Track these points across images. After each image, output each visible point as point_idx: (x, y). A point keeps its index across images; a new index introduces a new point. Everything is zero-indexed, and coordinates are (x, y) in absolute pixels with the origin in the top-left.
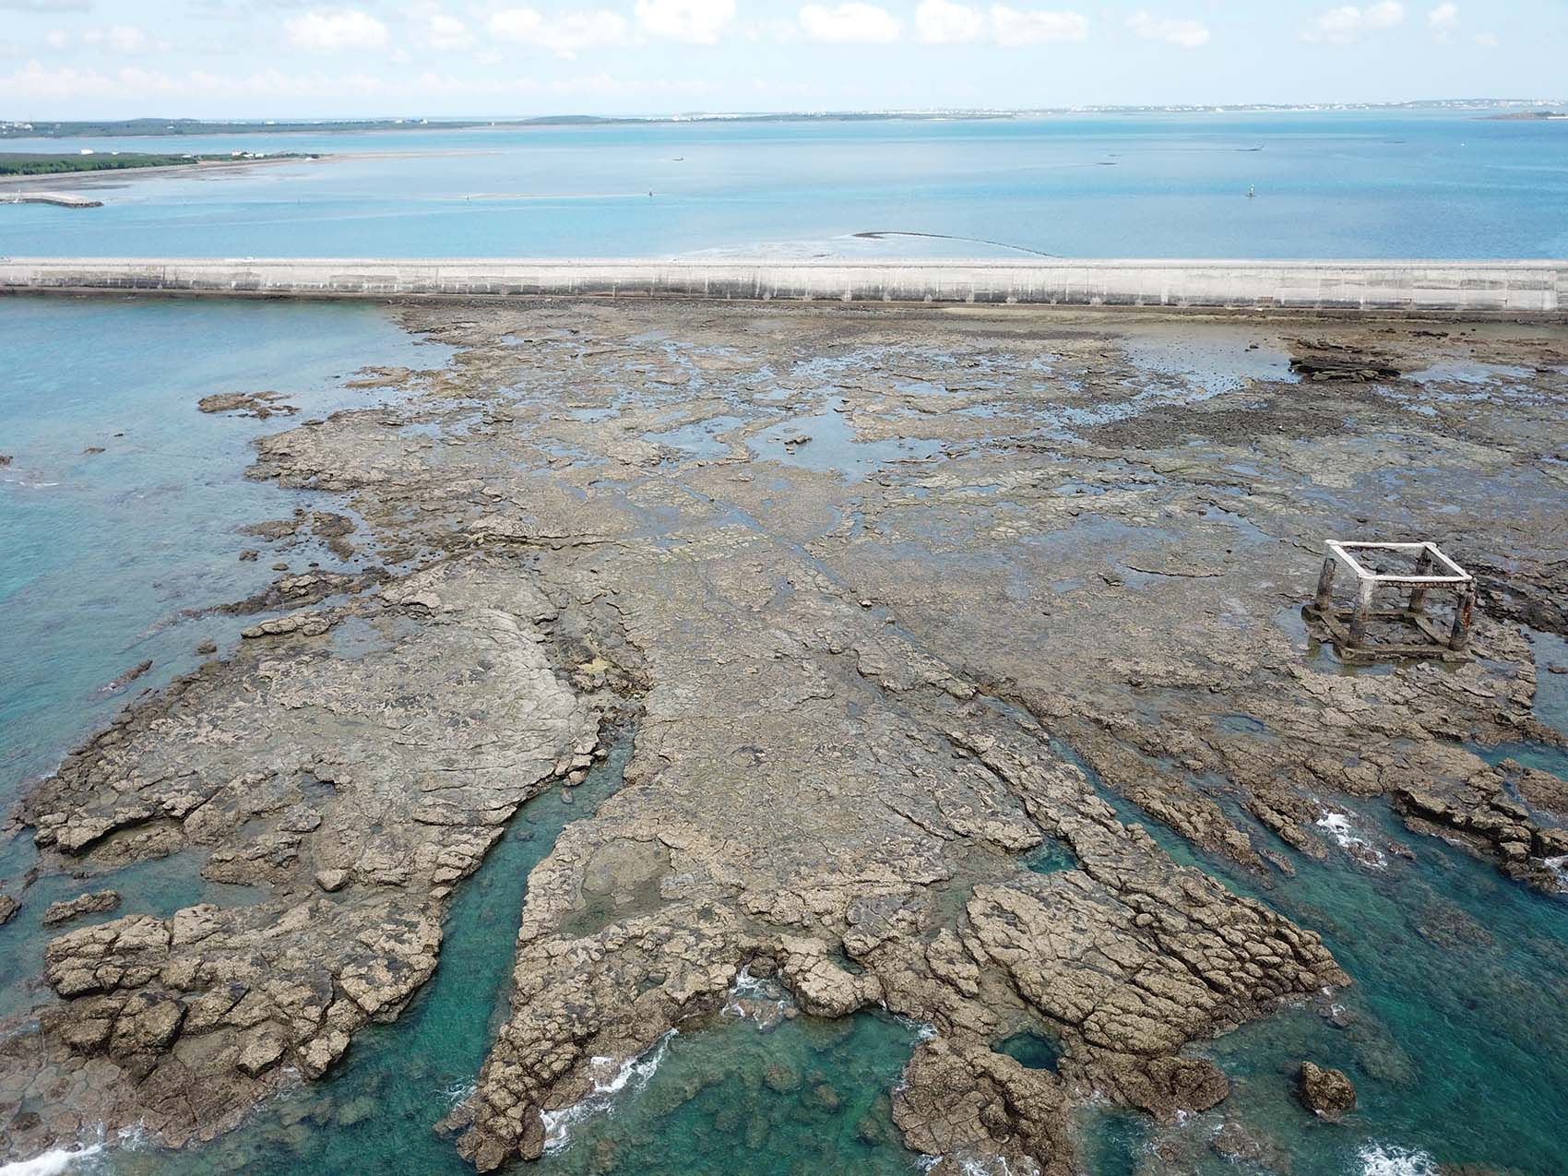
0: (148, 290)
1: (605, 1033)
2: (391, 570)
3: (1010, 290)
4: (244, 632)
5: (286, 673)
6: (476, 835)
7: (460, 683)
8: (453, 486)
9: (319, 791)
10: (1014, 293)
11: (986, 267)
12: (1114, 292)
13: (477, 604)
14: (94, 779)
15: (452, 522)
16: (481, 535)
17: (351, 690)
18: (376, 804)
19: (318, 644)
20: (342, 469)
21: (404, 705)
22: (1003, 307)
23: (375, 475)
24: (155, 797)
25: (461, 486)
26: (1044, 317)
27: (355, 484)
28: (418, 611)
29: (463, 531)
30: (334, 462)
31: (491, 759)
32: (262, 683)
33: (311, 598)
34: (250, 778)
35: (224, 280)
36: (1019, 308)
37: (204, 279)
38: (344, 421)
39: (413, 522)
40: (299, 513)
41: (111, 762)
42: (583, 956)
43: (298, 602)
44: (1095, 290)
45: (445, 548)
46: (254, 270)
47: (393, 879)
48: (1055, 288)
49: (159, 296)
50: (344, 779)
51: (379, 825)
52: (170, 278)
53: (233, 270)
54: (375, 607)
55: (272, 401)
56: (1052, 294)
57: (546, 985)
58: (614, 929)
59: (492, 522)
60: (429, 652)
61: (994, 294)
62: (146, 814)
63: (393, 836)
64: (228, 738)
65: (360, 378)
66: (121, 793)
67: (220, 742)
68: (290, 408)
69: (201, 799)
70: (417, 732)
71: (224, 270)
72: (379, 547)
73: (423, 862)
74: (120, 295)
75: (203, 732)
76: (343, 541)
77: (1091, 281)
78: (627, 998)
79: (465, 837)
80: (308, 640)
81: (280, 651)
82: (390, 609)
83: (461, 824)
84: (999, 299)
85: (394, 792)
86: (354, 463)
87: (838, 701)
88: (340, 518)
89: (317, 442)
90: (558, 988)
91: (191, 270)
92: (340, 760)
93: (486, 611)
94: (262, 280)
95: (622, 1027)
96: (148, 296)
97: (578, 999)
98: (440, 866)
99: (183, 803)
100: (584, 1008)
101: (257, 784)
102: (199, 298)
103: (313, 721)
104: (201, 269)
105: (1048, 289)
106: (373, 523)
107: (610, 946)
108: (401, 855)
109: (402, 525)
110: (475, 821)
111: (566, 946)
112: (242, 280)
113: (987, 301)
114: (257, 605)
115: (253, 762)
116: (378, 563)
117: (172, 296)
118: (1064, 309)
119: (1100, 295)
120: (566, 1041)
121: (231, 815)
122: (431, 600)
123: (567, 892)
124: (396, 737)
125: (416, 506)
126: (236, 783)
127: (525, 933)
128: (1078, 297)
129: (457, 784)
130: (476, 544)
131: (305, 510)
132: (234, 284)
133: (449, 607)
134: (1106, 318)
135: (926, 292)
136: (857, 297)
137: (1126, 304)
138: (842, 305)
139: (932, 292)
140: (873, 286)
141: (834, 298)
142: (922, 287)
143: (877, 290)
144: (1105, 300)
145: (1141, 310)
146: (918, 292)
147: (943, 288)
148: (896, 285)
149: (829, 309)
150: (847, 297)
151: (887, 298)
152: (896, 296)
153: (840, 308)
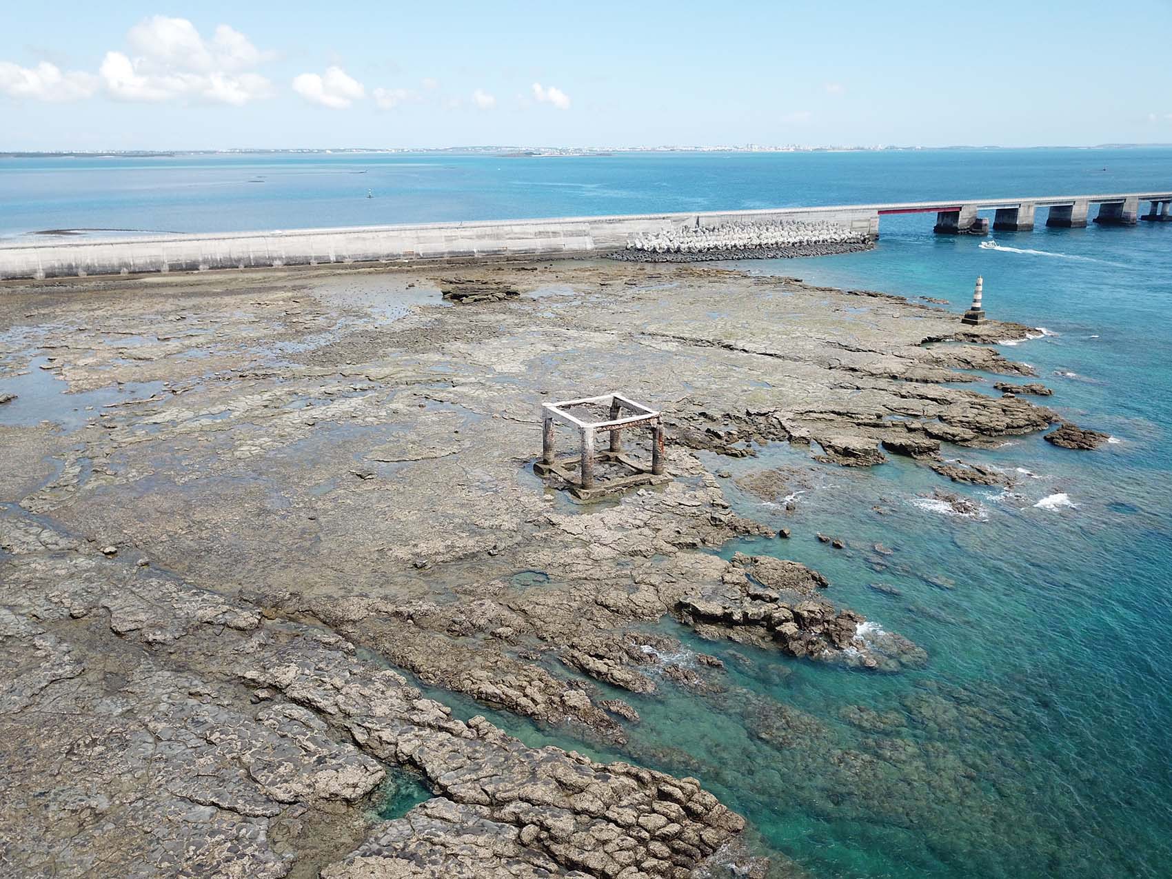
3: (201, 259)
10: (205, 262)
12: (292, 255)
22: (198, 274)
26: (236, 279)
36: (212, 273)
44: (275, 255)
48: (241, 255)
56: (239, 260)
61: (187, 264)
77: (271, 248)
84: (192, 267)
87: (91, 677)
105: (235, 256)
113: (181, 270)
118: (252, 272)
119: (280, 258)
128: (262, 261)
134: (289, 276)
135: (120, 266)
136: (50, 275)
137: (302, 264)
138: (36, 283)
139: (127, 265)
140: (65, 263)
141: (26, 277)
142: (115, 262)
143: (70, 267)
144: (285, 262)
145: (316, 269)
146: (113, 266)
147: (137, 262)
148: (89, 261)
149: (22, 287)
150: (40, 275)
151: (82, 274)
152: (91, 271)
153: (34, 286)
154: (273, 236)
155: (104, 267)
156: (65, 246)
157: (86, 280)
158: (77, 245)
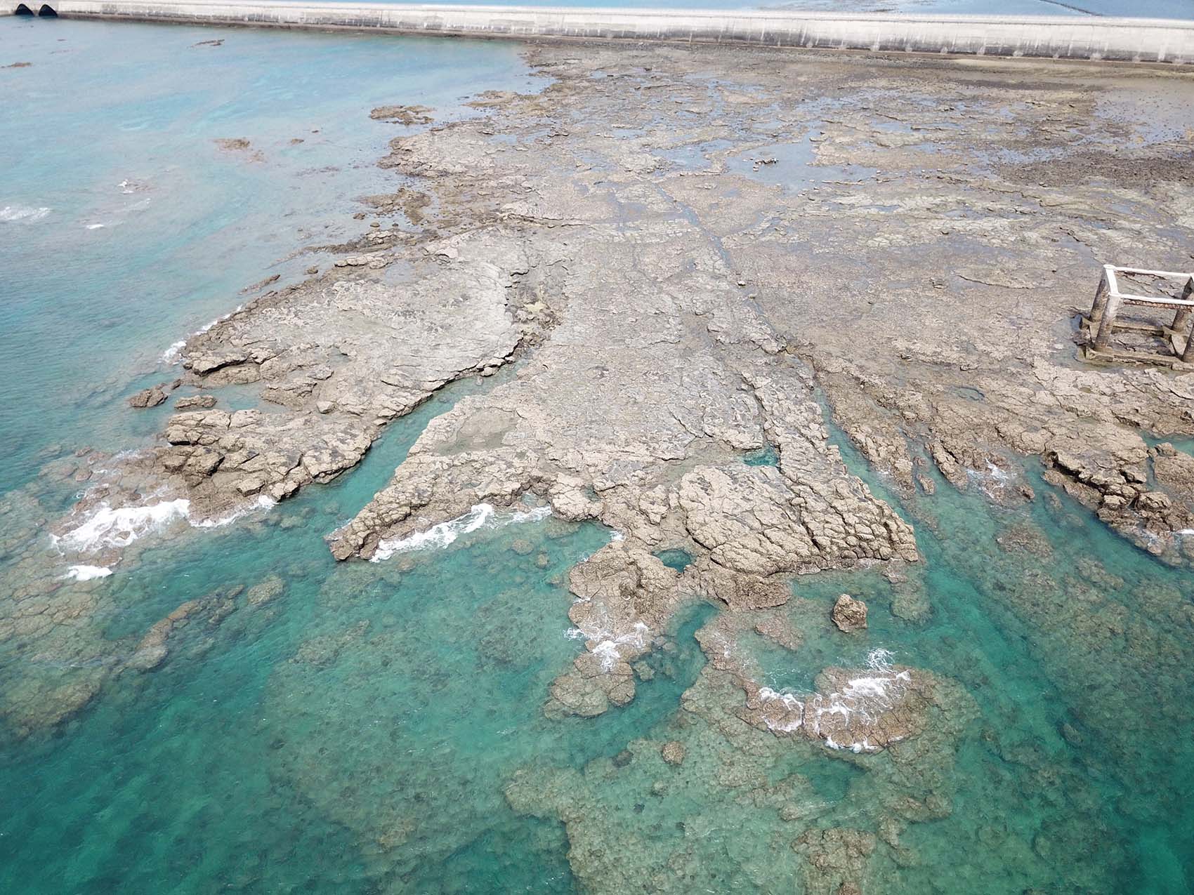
0: (371, 28)
1: (431, 506)
2: (440, 232)
3: (1019, 44)
4: (336, 263)
5: (348, 289)
6: (412, 394)
7: (444, 306)
8: (504, 180)
9: (338, 358)
10: (1022, 48)
11: (1001, 23)
12: (1115, 48)
13: (479, 259)
14: (224, 337)
15: (493, 204)
16: (507, 214)
17: (380, 304)
18: (364, 370)
19: (375, 274)
20: (439, 162)
21: (405, 315)
22: (1009, 60)
23: (458, 169)
24: (249, 350)
25: (508, 181)
26: (1044, 70)
27: (444, 174)
28: (443, 259)
29: (497, 210)
30: (435, 157)
31: (443, 352)
32: (332, 294)
33: (385, 246)
34: (302, 346)
35: (419, 22)
36: (1023, 61)
37: (407, 20)
38: (456, 129)
39: (469, 202)
40: (401, 191)
41: (235, 329)
42: (438, 465)
43: (376, 247)
44: (1096, 47)
45: (481, 221)
46: (439, 14)
47: (356, 411)
48: (1060, 44)
49: (378, 32)
50: (353, 353)
51: (361, 381)
52: (385, 19)
53: (426, 14)
54: (420, 255)
55: (417, 113)
56: (1056, 49)
57: (411, 476)
58: (464, 455)
59: (516, 206)
60: (436, 285)
61: (1004, 48)
62: (242, 359)
63: (365, 388)
64: (300, 323)
65: (479, 100)
66: (235, 346)
67: (295, 325)
68: (426, 118)
69: (273, 355)
70: (406, 332)
71: (420, 14)
72: (440, 217)
73: (376, 404)
74: (354, 31)
75: (289, 318)
76: (419, 211)
77: (1096, 38)
78: (453, 491)
79: (406, 394)
80: (371, 271)
81: (352, 276)
82: (427, 257)
83: (408, 387)
84: (1007, 52)
85: (378, 364)
86: (448, 159)
88: (424, 196)
89: (432, 143)
90: (416, 479)
91: (399, 13)
92: (355, 342)
93: (484, 264)
94: (444, 22)
95: (442, 505)
96: (371, 32)
97: (423, 486)
98: (385, 408)
99: (262, 355)
100: (424, 492)
101: (305, 351)
102: (402, 34)
103: (351, 319)
104: (404, 13)
105: (1053, 44)
106: (443, 201)
107: (456, 462)
108: (365, 399)
109: (461, 203)
110: (417, 386)
111: (432, 459)
112: (431, 22)
113: (995, 54)
114: (352, 247)
115: (309, 338)
116: (434, 228)
117: (385, 33)
118: (1066, 63)
119: (1101, 51)
120: (405, 505)
121: (285, 365)
122: (452, 253)
123: (447, 432)
124: (393, 334)
125: (475, 192)
126: (294, 348)
127: (413, 450)
128: (1080, 53)
129: (414, 364)
130: (502, 220)
131: (406, 189)
132: (425, 25)
133: (461, 259)
134: (1100, 72)
135: (943, 45)
136: (883, 48)
137: (1124, 60)
138: (870, 54)
139: (948, 45)
140: (899, 38)
141: (865, 48)
142: (940, 40)
143: (901, 42)
144: (1104, 55)
145: (1137, 66)
146: (936, 44)
147: (958, 42)
148: (918, 38)
149: (858, 57)
150: (876, 47)
151: (909, 49)
152: (917, 48)
153: (868, 57)
154: (1104, 25)
155: (929, 44)
156: (903, 21)
157: (910, 56)
158: (914, 22)
